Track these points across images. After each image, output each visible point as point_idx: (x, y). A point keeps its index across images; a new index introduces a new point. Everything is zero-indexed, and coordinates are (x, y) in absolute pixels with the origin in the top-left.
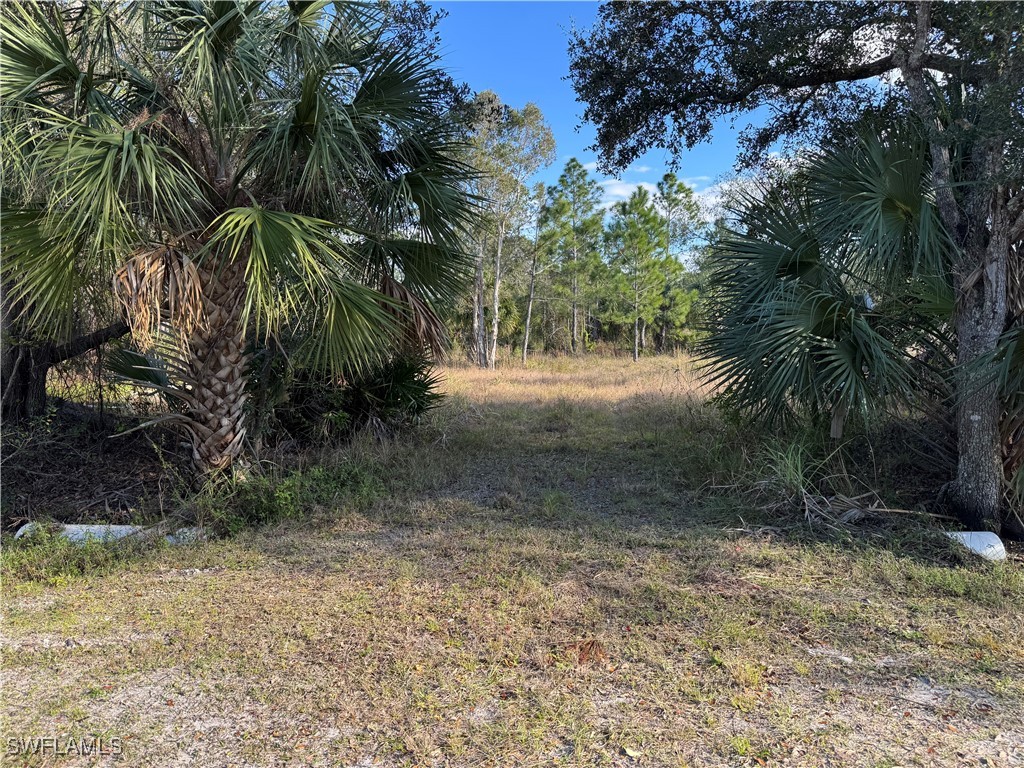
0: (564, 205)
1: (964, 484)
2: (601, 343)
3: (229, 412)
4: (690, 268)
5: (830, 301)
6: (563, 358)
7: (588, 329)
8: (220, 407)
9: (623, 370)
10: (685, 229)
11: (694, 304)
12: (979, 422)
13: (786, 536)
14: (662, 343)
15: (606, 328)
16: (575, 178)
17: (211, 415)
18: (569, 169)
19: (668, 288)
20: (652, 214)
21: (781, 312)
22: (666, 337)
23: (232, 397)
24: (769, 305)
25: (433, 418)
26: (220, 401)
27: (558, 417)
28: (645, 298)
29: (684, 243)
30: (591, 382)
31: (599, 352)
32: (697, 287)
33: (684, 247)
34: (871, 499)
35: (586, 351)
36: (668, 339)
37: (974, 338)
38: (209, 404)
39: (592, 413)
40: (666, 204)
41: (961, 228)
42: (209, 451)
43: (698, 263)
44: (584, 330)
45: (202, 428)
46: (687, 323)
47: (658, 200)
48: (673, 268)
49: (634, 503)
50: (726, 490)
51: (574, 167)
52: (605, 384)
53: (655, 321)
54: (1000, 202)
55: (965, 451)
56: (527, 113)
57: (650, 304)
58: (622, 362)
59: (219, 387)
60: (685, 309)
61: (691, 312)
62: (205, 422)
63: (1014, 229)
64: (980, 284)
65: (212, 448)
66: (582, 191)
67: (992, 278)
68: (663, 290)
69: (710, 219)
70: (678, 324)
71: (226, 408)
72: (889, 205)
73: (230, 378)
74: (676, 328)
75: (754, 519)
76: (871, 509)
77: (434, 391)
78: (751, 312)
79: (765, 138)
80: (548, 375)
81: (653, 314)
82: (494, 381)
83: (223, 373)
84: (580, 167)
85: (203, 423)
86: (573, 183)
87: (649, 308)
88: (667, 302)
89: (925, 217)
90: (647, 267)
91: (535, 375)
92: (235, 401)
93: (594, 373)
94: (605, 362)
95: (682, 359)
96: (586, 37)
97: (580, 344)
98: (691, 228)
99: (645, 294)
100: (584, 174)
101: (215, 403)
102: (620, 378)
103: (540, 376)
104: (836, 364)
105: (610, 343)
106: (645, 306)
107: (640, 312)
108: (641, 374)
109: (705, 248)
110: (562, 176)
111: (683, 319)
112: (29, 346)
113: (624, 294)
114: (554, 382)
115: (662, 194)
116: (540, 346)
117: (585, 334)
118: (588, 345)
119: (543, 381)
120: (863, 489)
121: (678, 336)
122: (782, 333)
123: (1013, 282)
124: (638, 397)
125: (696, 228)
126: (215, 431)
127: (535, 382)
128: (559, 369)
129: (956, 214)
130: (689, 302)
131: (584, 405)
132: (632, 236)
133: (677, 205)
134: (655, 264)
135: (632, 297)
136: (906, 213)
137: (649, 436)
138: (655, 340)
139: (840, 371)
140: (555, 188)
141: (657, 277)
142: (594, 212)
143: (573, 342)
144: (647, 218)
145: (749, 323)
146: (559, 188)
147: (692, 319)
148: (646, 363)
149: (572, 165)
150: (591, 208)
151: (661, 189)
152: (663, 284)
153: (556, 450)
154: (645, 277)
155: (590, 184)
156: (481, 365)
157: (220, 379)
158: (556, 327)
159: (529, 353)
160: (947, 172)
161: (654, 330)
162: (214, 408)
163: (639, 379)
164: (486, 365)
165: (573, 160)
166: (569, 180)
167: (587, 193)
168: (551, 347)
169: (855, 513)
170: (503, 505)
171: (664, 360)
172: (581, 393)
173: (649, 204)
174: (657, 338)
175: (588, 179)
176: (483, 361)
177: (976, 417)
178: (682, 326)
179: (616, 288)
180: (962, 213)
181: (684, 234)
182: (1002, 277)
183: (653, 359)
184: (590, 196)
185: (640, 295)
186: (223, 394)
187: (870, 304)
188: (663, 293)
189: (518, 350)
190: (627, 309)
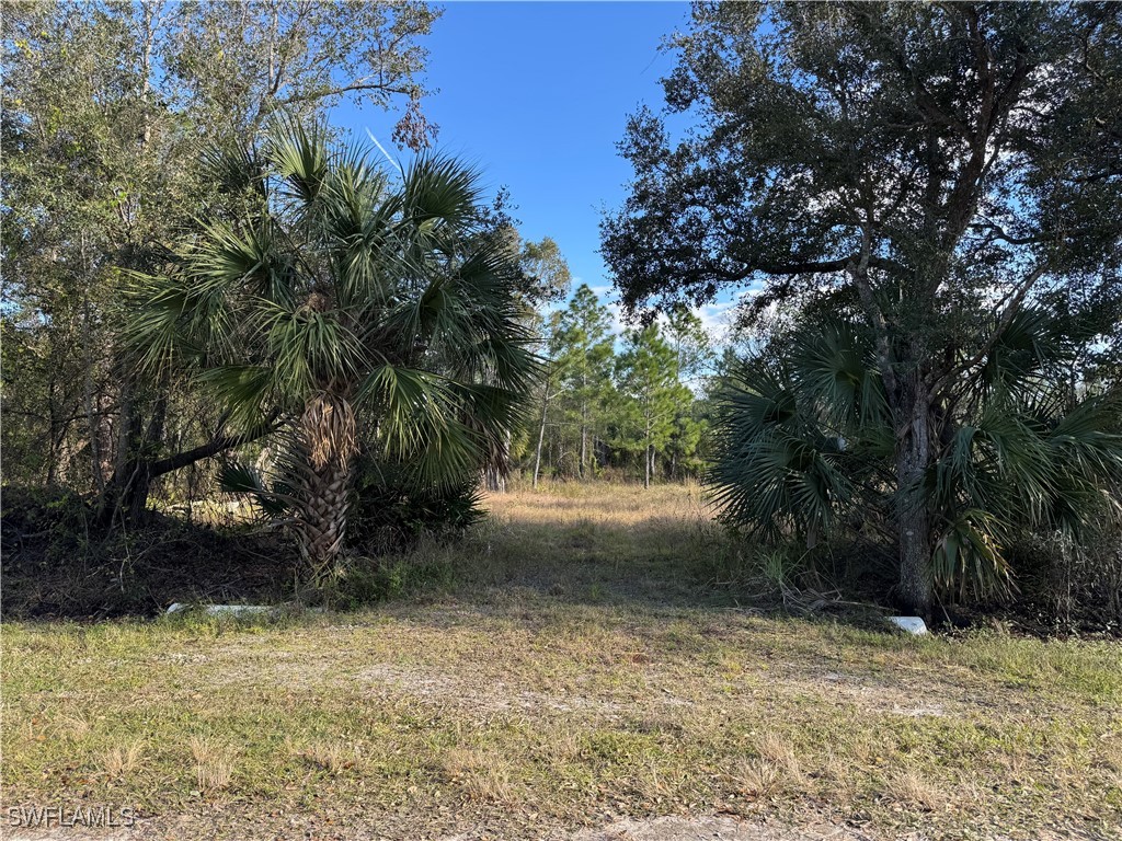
0: (578, 334)
1: (905, 586)
2: (609, 470)
3: (335, 518)
4: (700, 396)
5: (798, 443)
6: (573, 484)
7: (596, 454)
8: (331, 513)
9: (635, 497)
10: (694, 358)
11: (704, 435)
12: (912, 536)
13: (769, 614)
14: (673, 469)
15: (617, 454)
16: (585, 304)
17: (322, 519)
18: (580, 295)
19: (678, 416)
20: (663, 344)
21: (764, 450)
22: (676, 465)
23: (339, 505)
24: (756, 445)
25: (477, 531)
26: (330, 508)
27: (582, 536)
28: (656, 426)
29: (694, 371)
30: (605, 506)
31: (608, 478)
32: (706, 416)
33: (693, 376)
34: (836, 595)
35: (595, 476)
36: (678, 467)
37: (906, 473)
38: (321, 511)
39: (612, 533)
40: (676, 332)
41: (898, 393)
42: (317, 549)
43: (707, 391)
44: (592, 456)
45: (315, 529)
46: (697, 451)
47: (667, 328)
48: (683, 397)
49: (657, 594)
50: (727, 586)
51: (585, 293)
52: (619, 508)
53: (666, 449)
54: (920, 376)
55: (904, 559)
56: (545, 247)
57: (661, 432)
58: (634, 488)
59: (331, 497)
60: (695, 438)
61: (701, 441)
62: (317, 525)
63: (930, 396)
64: (909, 434)
65: (320, 547)
66: (592, 317)
67: (917, 430)
68: (673, 418)
69: (720, 352)
70: (688, 452)
71: (334, 513)
72: (841, 375)
73: (339, 491)
74: (686, 456)
75: (745, 603)
76: (835, 601)
77: (477, 508)
78: (743, 450)
79: (761, 302)
80: (563, 500)
81: (664, 442)
82: (510, 504)
83: (334, 486)
84: (591, 293)
85: (315, 526)
86: (584, 308)
87: (660, 436)
88: (677, 430)
89: (866, 386)
90: (658, 396)
91: (549, 499)
92: (340, 509)
93: (608, 498)
94: (617, 488)
95: (693, 487)
96: (615, 217)
97: (588, 470)
98: (700, 357)
99: (656, 422)
100: (594, 300)
101: (326, 510)
102: (633, 504)
103: (555, 500)
104: (804, 490)
105: (619, 469)
106: (655, 433)
107: (651, 440)
108: (653, 501)
109: (714, 378)
110: (573, 301)
111: (693, 447)
112: (145, 461)
113: (636, 421)
114: (570, 506)
115: (672, 323)
116: (549, 471)
117: (593, 460)
118: (597, 471)
119: (559, 505)
120: (830, 588)
121: (688, 464)
122: (764, 465)
123: (933, 434)
124: (652, 520)
125: (705, 357)
126: (323, 533)
127: (551, 506)
128: (572, 494)
129: (894, 381)
130: (699, 432)
131: (604, 526)
132: (643, 366)
133: (686, 334)
134: (666, 393)
135: (644, 426)
136: (855, 381)
137: (665, 551)
138: (665, 467)
139: (807, 495)
140: (566, 312)
141: (668, 406)
142: (604, 337)
143: (581, 467)
144: (658, 349)
145: (742, 457)
146: (570, 313)
147: (702, 446)
148: (657, 491)
149: (583, 291)
150: (601, 333)
151: (671, 318)
152: (674, 413)
153: (586, 560)
154: (655, 405)
155: (600, 310)
156: (491, 489)
157: (332, 491)
158: (564, 451)
159: (540, 477)
160: (887, 351)
161: (664, 457)
162: (326, 513)
163: (652, 505)
164: (496, 488)
165: (584, 286)
166: (580, 305)
167: (597, 319)
168: (561, 472)
169: (822, 603)
170: (557, 592)
171: (676, 488)
172: (598, 516)
173: (659, 336)
174: (667, 466)
175: (598, 305)
176: (493, 485)
177: (910, 533)
178: (692, 455)
179: (628, 415)
180: (898, 381)
181: (692, 363)
182: (924, 430)
183: (664, 487)
184: (600, 322)
185: (651, 423)
186: (333, 503)
187: (843, 444)
188: (674, 422)
189: (529, 474)
190: (638, 436)
